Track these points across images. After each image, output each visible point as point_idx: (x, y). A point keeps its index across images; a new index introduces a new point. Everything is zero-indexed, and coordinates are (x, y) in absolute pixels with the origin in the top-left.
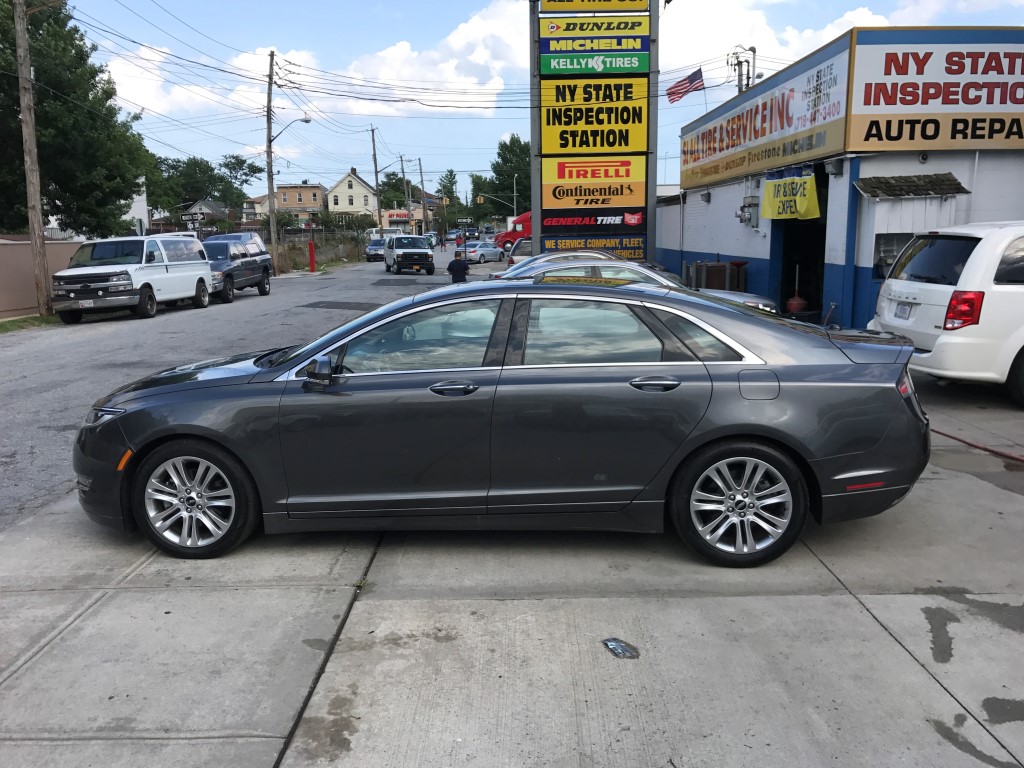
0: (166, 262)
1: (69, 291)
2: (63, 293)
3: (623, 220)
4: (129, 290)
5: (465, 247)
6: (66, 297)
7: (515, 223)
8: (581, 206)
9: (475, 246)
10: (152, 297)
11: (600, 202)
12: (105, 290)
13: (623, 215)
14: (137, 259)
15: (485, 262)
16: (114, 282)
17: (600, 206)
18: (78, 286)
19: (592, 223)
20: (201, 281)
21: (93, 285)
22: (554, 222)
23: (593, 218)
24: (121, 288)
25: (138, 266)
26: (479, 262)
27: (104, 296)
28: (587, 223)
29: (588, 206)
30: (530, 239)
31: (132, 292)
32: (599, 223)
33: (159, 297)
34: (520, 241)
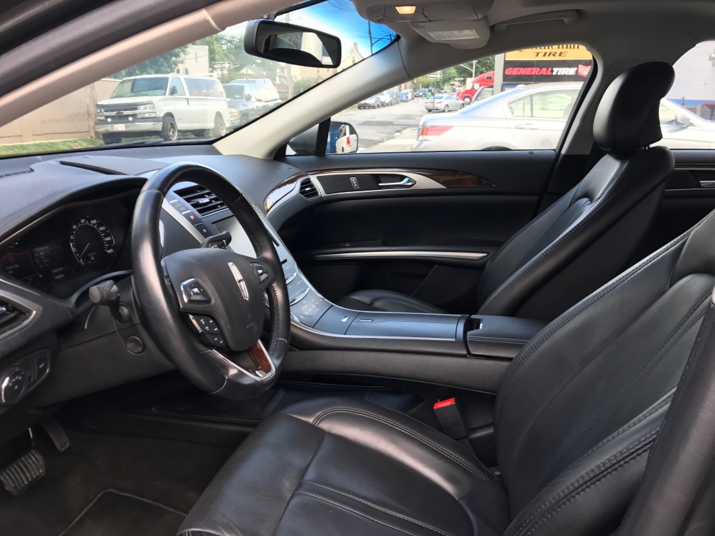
0: (188, 96)
1: (107, 117)
2: (103, 118)
3: (577, 71)
4: (153, 118)
5: (434, 98)
6: (104, 122)
7: (474, 83)
8: (541, 58)
9: (441, 98)
10: (173, 126)
11: (557, 55)
12: (134, 116)
13: (578, 67)
14: (163, 91)
15: (449, 111)
16: (141, 110)
17: (557, 58)
18: (114, 113)
19: (549, 73)
20: (219, 115)
21: (126, 113)
22: (514, 71)
23: (550, 69)
24: (147, 115)
25: (162, 97)
26: (444, 111)
27: (133, 122)
28: (544, 74)
29: (546, 58)
30: (492, 87)
31: (155, 119)
32: (554, 73)
33: (181, 126)
34: (483, 89)
